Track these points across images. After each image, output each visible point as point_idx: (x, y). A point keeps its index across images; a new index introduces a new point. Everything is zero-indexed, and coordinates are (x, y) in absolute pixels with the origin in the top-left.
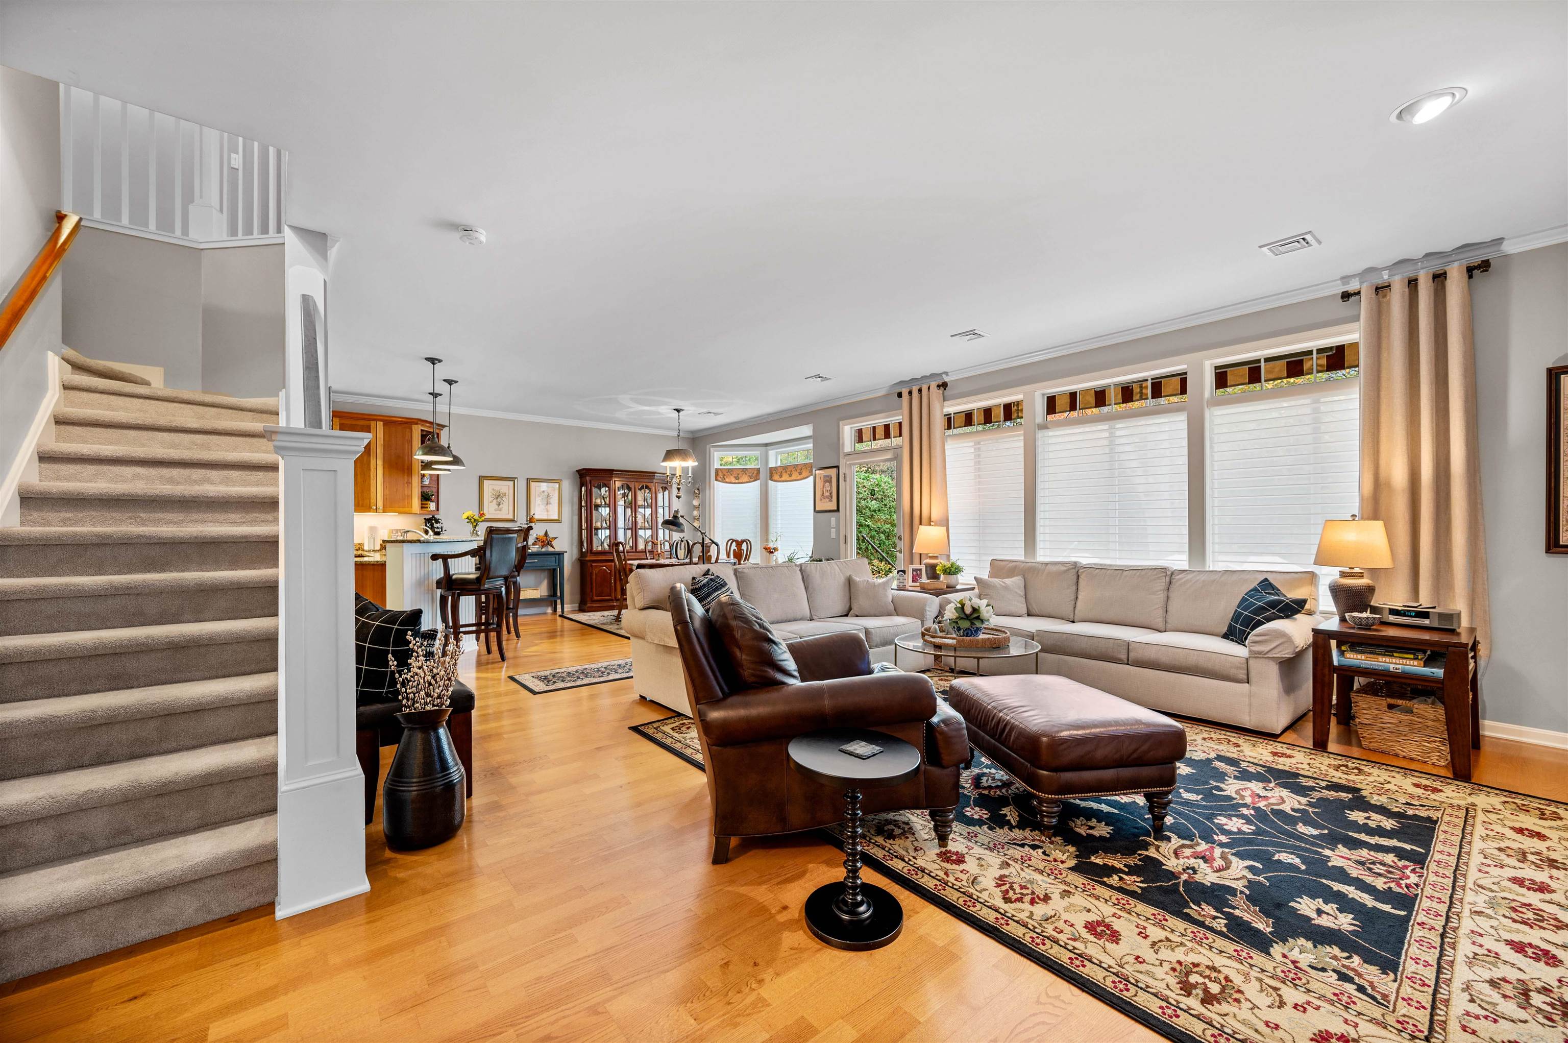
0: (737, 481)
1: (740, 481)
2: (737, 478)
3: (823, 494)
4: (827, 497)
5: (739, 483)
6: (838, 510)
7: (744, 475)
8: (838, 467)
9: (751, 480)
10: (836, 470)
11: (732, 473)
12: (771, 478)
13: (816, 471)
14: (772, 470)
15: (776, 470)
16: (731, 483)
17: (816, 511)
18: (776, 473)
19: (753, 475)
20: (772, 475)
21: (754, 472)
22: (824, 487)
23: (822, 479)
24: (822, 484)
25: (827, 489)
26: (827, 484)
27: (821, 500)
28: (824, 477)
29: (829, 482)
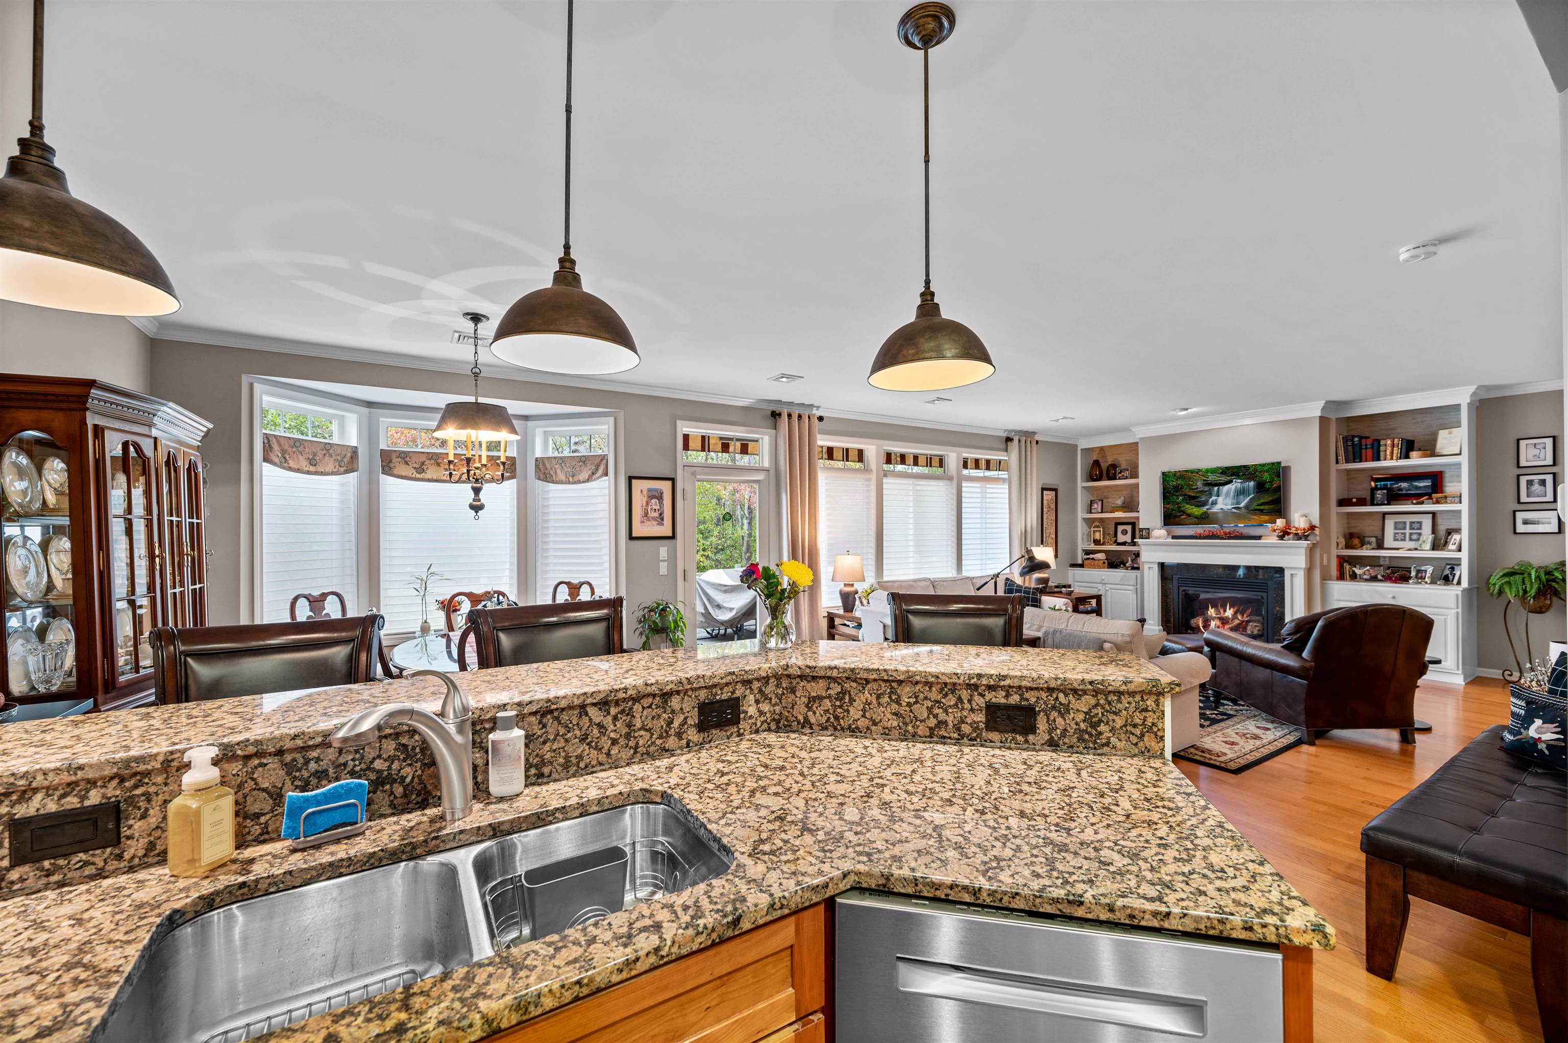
0: (312, 469)
1: (320, 469)
2: (312, 462)
3: (646, 514)
4: (654, 519)
5: (316, 473)
6: (673, 537)
7: (327, 458)
8: (673, 480)
9: (342, 469)
10: (670, 483)
11: (301, 449)
12: (387, 469)
13: (630, 479)
14: (394, 456)
15: (404, 457)
16: (298, 471)
17: (631, 538)
18: (407, 463)
19: (346, 460)
20: (392, 465)
21: (349, 455)
22: (647, 504)
23: (645, 493)
24: (645, 499)
25: (654, 507)
26: (654, 501)
27: (643, 522)
28: (649, 490)
29: (657, 498)
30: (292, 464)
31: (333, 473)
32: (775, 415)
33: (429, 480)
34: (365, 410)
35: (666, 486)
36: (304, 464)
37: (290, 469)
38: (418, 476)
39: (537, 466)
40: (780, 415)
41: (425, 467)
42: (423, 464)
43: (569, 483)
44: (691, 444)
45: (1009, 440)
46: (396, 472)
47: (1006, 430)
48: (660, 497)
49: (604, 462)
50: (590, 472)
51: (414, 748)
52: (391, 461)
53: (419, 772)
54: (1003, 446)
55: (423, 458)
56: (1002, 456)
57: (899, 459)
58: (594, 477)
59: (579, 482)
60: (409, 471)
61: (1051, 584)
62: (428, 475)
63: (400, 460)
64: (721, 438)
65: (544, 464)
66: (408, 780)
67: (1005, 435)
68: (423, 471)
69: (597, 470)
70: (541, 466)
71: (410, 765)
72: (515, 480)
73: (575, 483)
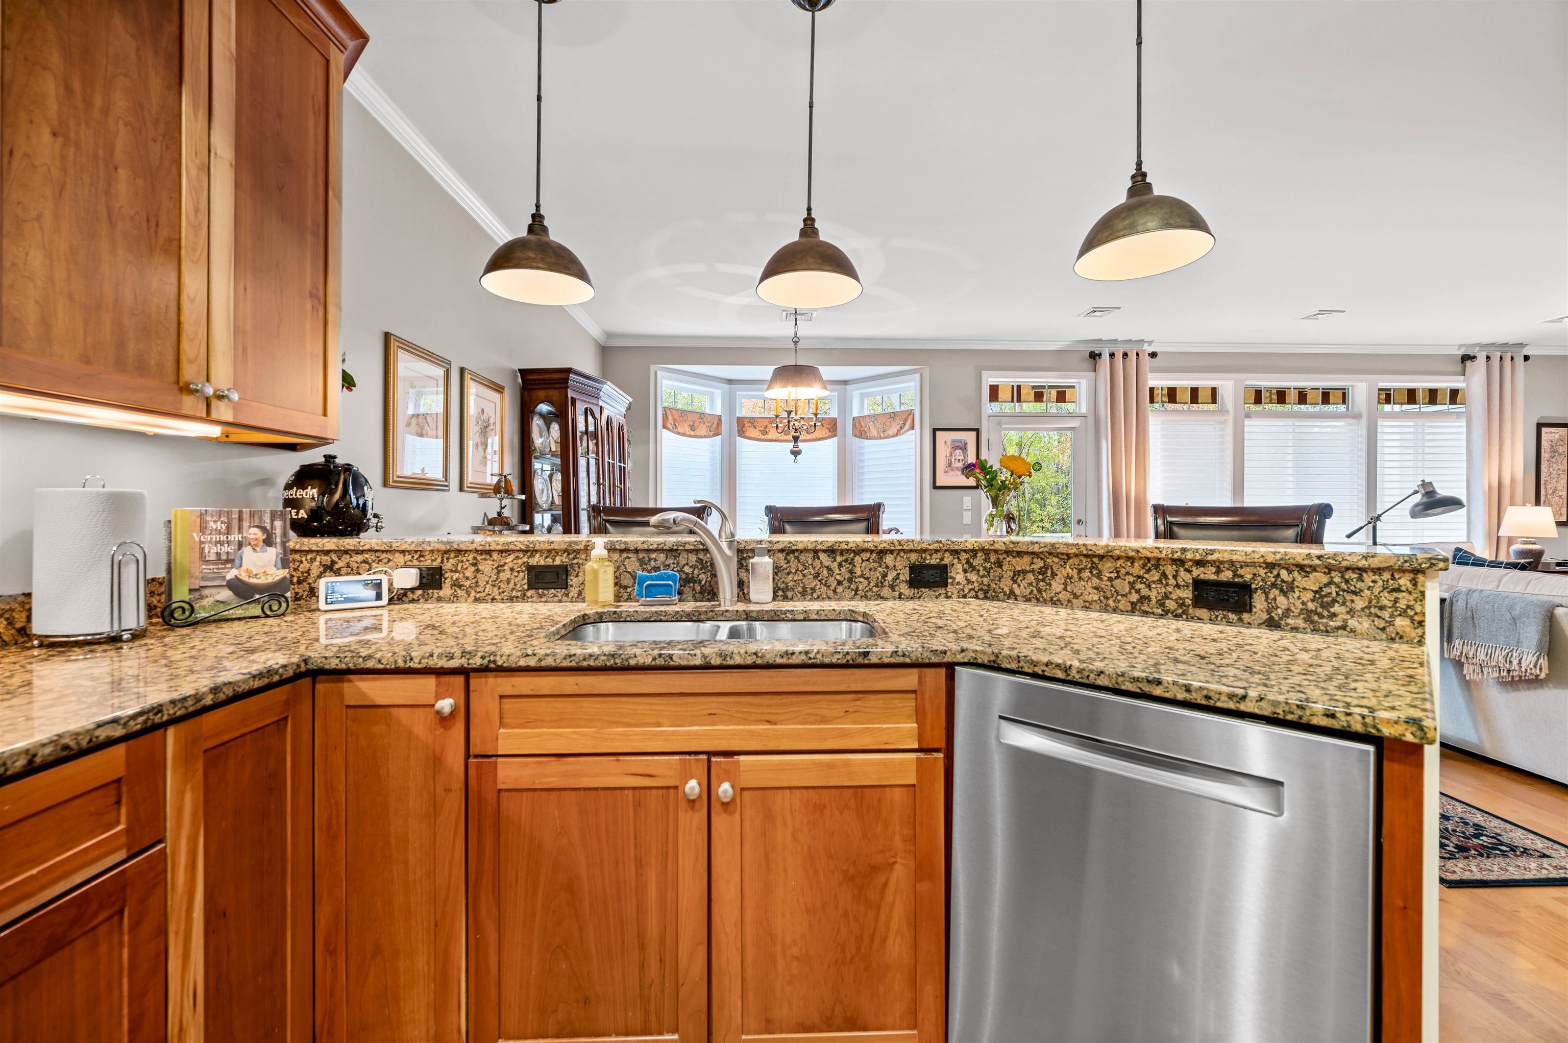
0: (692, 433)
1: (698, 433)
2: (693, 428)
3: (950, 465)
4: (957, 468)
5: (695, 436)
6: (977, 487)
7: (702, 424)
8: (977, 431)
9: (711, 433)
10: (974, 433)
11: (685, 418)
12: (742, 433)
13: (935, 430)
14: (746, 422)
15: (753, 421)
16: (684, 435)
17: (935, 487)
18: (755, 427)
19: (714, 426)
20: (744, 429)
21: (716, 422)
22: (951, 455)
23: (949, 443)
24: (949, 450)
25: (958, 458)
26: (958, 452)
27: (946, 472)
28: (953, 441)
29: (961, 449)
30: (680, 430)
31: (705, 437)
32: (1094, 356)
33: (770, 440)
34: (727, 386)
35: (970, 437)
36: (687, 430)
37: (679, 433)
38: (763, 437)
39: (854, 425)
40: (1100, 355)
41: (767, 430)
42: (766, 427)
43: (881, 438)
44: (1001, 395)
45: (1466, 358)
46: (747, 434)
47: (1461, 346)
48: (964, 448)
49: (911, 416)
50: (898, 427)
51: (706, 562)
52: (744, 426)
53: (709, 579)
54: (1459, 367)
55: (766, 422)
56: (1457, 383)
57: (1275, 397)
58: (902, 431)
59: (889, 437)
60: (755, 433)
61: (1545, 559)
62: (769, 437)
63: (750, 424)
64: (1033, 387)
65: (860, 423)
66: (703, 582)
67: (1462, 352)
68: (766, 433)
69: (904, 424)
70: (857, 424)
71: (704, 573)
72: (836, 438)
73: (885, 438)
